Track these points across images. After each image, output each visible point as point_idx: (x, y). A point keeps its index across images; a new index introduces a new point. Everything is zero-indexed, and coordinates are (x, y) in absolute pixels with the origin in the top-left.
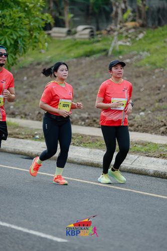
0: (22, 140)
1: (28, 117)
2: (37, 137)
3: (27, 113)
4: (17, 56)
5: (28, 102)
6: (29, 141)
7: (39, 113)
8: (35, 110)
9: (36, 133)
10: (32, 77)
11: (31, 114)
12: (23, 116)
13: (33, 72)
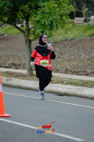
0: (55, 84)
1: (59, 72)
2: (65, 82)
3: (59, 69)
4: (52, 32)
5: (59, 63)
6: (59, 85)
7: (66, 69)
8: (63, 68)
9: (64, 80)
10: (62, 48)
11: (60, 70)
12: (56, 71)
13: (62, 45)
